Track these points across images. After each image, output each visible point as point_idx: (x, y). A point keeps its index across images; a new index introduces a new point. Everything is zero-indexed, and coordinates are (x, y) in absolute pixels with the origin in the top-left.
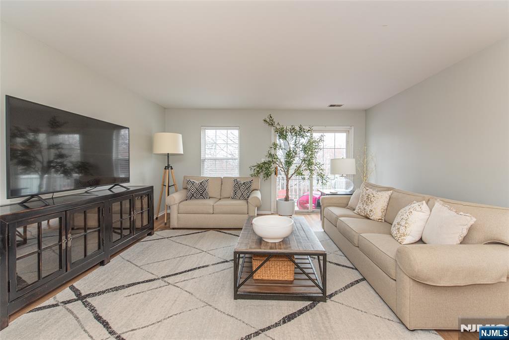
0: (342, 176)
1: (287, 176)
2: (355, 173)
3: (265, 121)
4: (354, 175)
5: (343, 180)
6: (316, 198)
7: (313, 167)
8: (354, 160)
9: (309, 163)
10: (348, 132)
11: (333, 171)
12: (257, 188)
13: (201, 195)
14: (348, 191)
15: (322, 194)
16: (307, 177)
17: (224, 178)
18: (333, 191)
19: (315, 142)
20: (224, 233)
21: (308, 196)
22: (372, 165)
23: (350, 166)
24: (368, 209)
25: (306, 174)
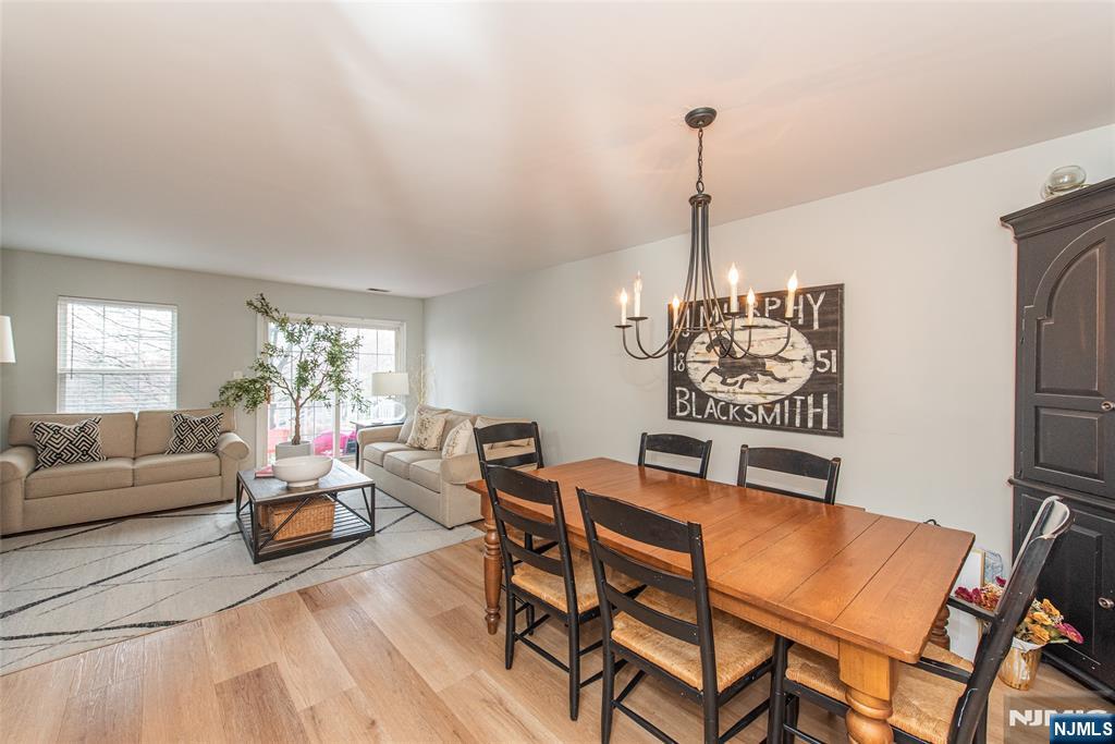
0: (390, 398)
1: (296, 402)
2: (407, 393)
3: (250, 304)
4: (407, 396)
5: (392, 404)
6: (345, 438)
7: (345, 386)
8: (406, 375)
9: (337, 379)
10: (397, 330)
11: (377, 391)
12: (228, 428)
13: (85, 453)
14: (398, 420)
15: (358, 427)
16: (333, 402)
17: (140, 413)
18: (377, 421)
19: (347, 345)
21: (330, 434)
22: (431, 381)
23: (401, 381)
24: (422, 438)
25: (332, 396)
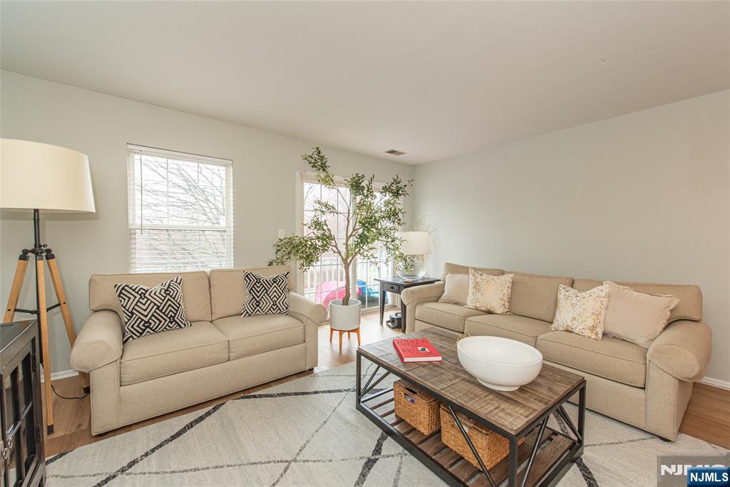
1: (345, 260)
13: (172, 320)
17: (212, 271)
20: (266, 396)
